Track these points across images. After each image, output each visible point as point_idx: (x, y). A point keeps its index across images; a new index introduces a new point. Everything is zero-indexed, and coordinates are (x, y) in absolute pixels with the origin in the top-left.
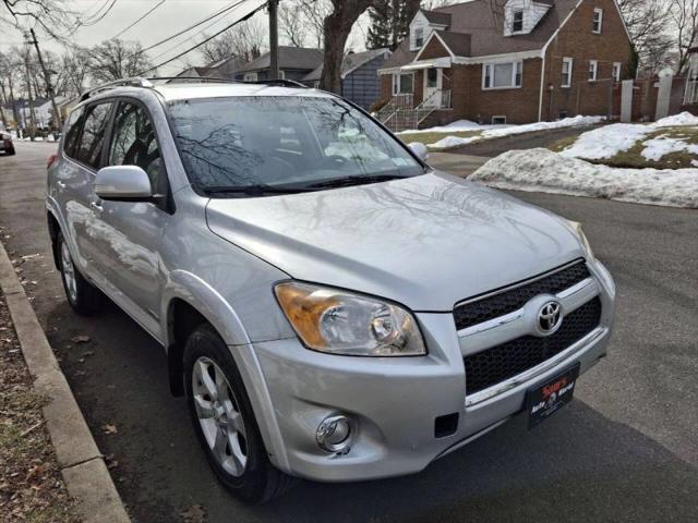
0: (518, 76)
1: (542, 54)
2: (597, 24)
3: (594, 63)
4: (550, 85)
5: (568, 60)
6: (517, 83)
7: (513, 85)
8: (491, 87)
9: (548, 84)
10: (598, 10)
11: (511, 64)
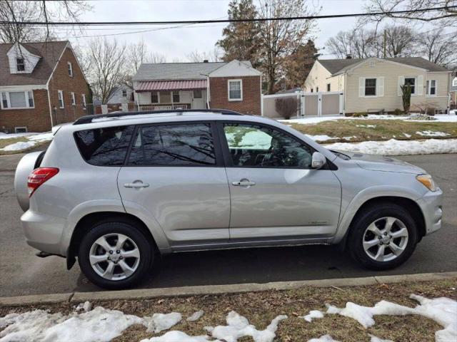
0: (30, 101)
1: (46, 87)
2: (70, 71)
3: (73, 94)
4: (54, 107)
5: (60, 92)
6: (31, 105)
7: (28, 106)
8: (9, 107)
9: (53, 107)
10: (69, 63)
11: (24, 92)
